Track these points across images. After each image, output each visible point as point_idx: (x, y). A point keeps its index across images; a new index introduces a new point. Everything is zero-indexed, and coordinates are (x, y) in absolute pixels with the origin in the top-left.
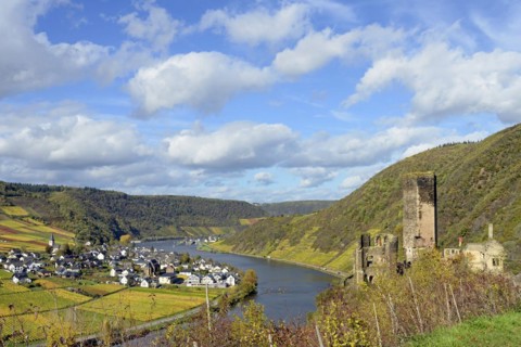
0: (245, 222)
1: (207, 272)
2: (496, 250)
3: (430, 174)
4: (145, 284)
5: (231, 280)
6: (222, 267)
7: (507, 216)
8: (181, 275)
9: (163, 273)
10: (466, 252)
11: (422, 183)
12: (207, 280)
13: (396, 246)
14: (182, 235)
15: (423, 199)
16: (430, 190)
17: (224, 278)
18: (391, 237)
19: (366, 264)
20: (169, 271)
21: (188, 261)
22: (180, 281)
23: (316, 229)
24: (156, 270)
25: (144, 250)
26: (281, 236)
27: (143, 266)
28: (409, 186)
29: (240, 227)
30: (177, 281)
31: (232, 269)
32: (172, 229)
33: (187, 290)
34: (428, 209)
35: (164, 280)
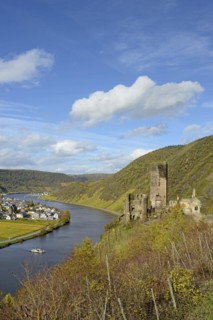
0: (63, 184)
1: (43, 211)
2: (197, 202)
3: (164, 163)
4: (8, 218)
5: (56, 216)
6: (51, 208)
7: (199, 183)
8: (29, 213)
9: (18, 212)
10: (181, 203)
11: (160, 167)
12: (43, 216)
13: (147, 200)
14: (30, 191)
15: (161, 176)
16: (164, 171)
17: (52, 214)
18: (144, 195)
19: (131, 209)
20: (22, 211)
21: (33, 205)
22: (29, 216)
23: (101, 189)
24: (15, 210)
25: (8, 199)
26: (83, 192)
27: (8, 208)
28: (154, 169)
29: (61, 187)
30: (26, 216)
31: (56, 210)
32: (24, 187)
33: (32, 222)
34: (163, 181)
35: (19, 216)
